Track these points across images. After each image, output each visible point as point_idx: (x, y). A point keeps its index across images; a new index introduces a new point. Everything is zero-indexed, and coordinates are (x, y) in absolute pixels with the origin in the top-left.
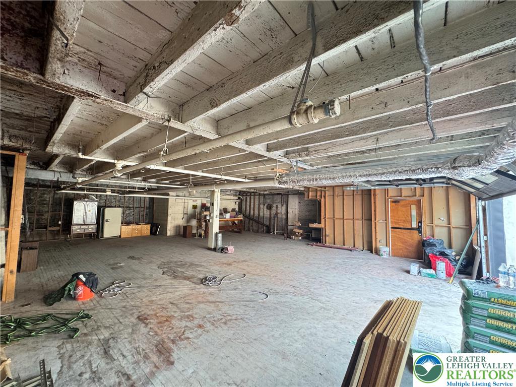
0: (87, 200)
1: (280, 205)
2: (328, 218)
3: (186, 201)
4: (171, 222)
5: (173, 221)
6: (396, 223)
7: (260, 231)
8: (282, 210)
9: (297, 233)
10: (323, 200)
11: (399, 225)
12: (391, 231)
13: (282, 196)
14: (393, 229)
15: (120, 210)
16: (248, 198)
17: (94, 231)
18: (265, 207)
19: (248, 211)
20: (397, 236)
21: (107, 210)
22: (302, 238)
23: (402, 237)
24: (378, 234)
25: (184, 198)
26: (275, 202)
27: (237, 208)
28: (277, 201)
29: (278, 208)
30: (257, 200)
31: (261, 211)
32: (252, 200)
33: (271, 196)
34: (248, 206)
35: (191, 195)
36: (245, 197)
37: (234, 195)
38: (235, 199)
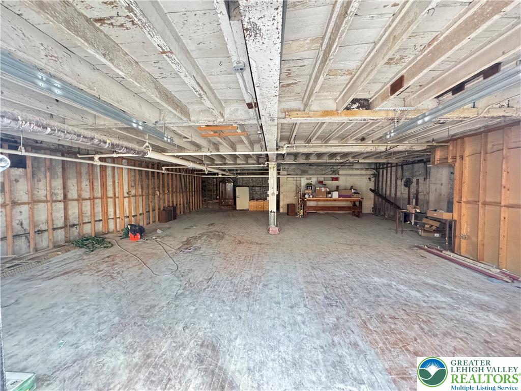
0: (226, 181)
1: (421, 180)
2: (468, 202)
3: (298, 179)
4: (283, 200)
5: (286, 199)
13: (425, 164)
15: (247, 189)
16: (385, 171)
18: (403, 183)
19: (384, 190)
21: (238, 188)
25: (296, 176)
26: (416, 176)
27: (372, 185)
28: (417, 174)
29: (419, 185)
30: (394, 173)
31: (398, 190)
32: (389, 174)
33: (410, 166)
34: (384, 183)
35: (304, 172)
36: (381, 171)
37: (366, 169)
38: (368, 174)
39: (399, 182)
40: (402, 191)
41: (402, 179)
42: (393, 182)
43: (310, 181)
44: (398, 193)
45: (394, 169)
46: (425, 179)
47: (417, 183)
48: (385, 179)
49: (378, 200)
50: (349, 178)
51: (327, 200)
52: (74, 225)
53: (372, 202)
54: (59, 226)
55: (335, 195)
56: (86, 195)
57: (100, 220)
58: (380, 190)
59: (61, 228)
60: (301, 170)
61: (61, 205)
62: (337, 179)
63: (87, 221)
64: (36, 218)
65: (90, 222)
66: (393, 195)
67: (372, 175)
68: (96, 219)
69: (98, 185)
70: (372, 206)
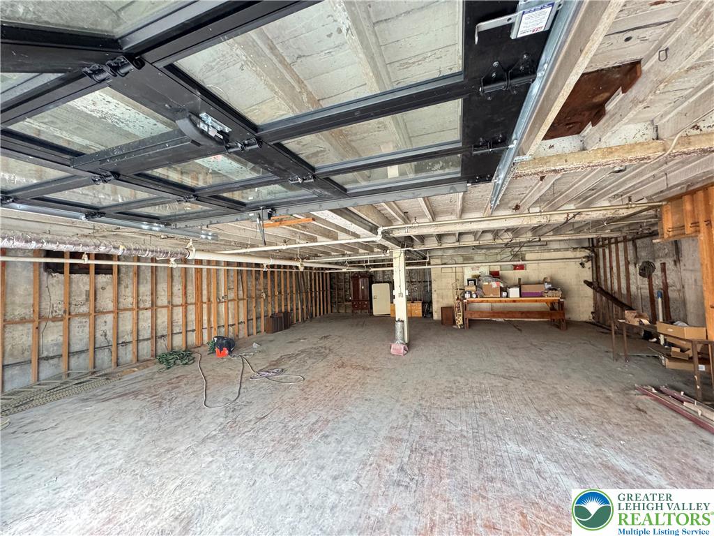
1: (670, 264)
3: (458, 270)
4: (438, 301)
5: (441, 300)
18: (638, 270)
21: (373, 286)
25: (455, 266)
26: (659, 257)
27: (587, 274)
28: (661, 253)
29: (667, 272)
30: (621, 254)
31: (631, 282)
32: (614, 255)
33: (646, 240)
34: (608, 270)
35: (467, 259)
36: (601, 250)
37: (574, 248)
38: (578, 256)
39: (631, 268)
40: (639, 285)
41: (635, 264)
42: (623, 269)
43: (477, 272)
44: (633, 288)
45: (621, 246)
46: (675, 262)
47: (664, 270)
48: (608, 265)
49: (601, 300)
50: (543, 265)
51: (501, 301)
52: (163, 336)
53: (592, 303)
54: (146, 337)
55: (514, 293)
56: (178, 300)
57: (193, 331)
58: (603, 283)
59: (147, 339)
60: (462, 256)
61: (148, 314)
62: (522, 267)
63: (178, 331)
64: (121, 329)
65: (181, 333)
66: (624, 291)
67: (584, 258)
68: (189, 329)
69: (191, 289)
70: (592, 310)
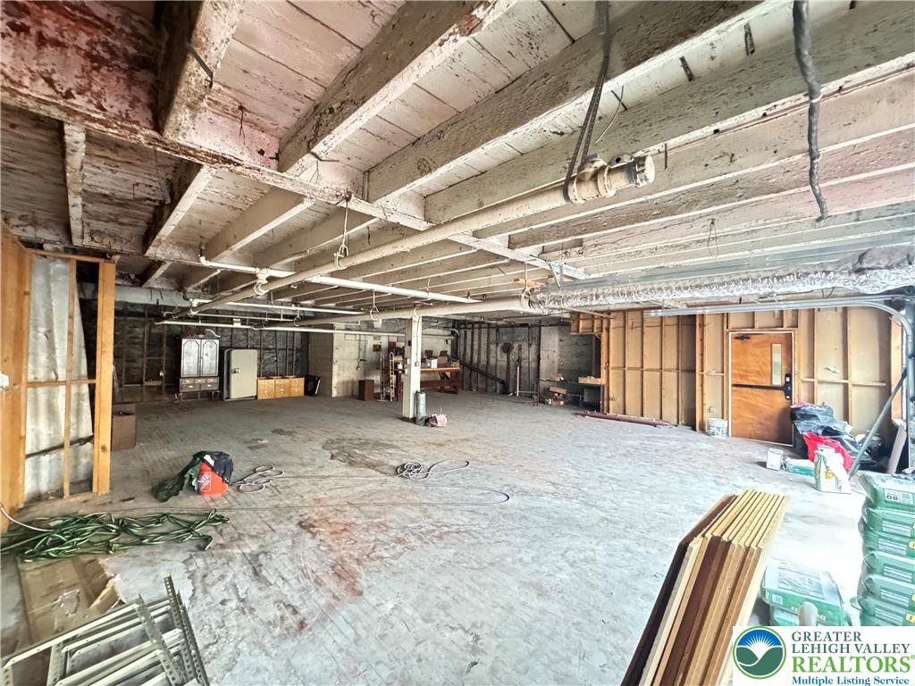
0: (201, 336)
1: (525, 346)
2: (612, 368)
3: (362, 338)
4: (338, 375)
5: (341, 372)
6: (742, 377)
7: (489, 389)
8: (529, 353)
9: (556, 395)
10: (604, 335)
11: (748, 380)
12: (733, 391)
13: (529, 328)
14: (735, 388)
15: (254, 354)
16: (469, 333)
17: (216, 388)
18: (499, 348)
19: (469, 356)
20: (744, 399)
21: (234, 353)
22: (565, 403)
23: (753, 402)
24: (706, 397)
25: (360, 333)
26: (517, 341)
27: (449, 350)
28: (519, 339)
29: (522, 351)
30: (484, 336)
31: (491, 356)
32: (476, 337)
33: (509, 329)
34: (469, 348)
36: (462, 331)
37: (444, 328)
38: (446, 334)
39: (493, 347)
41: (497, 344)
42: (484, 347)
43: (377, 342)
45: (484, 331)
46: (530, 345)
47: (520, 349)
48: (469, 342)
55: (434, 364)
66: (484, 363)
67: (449, 336)
